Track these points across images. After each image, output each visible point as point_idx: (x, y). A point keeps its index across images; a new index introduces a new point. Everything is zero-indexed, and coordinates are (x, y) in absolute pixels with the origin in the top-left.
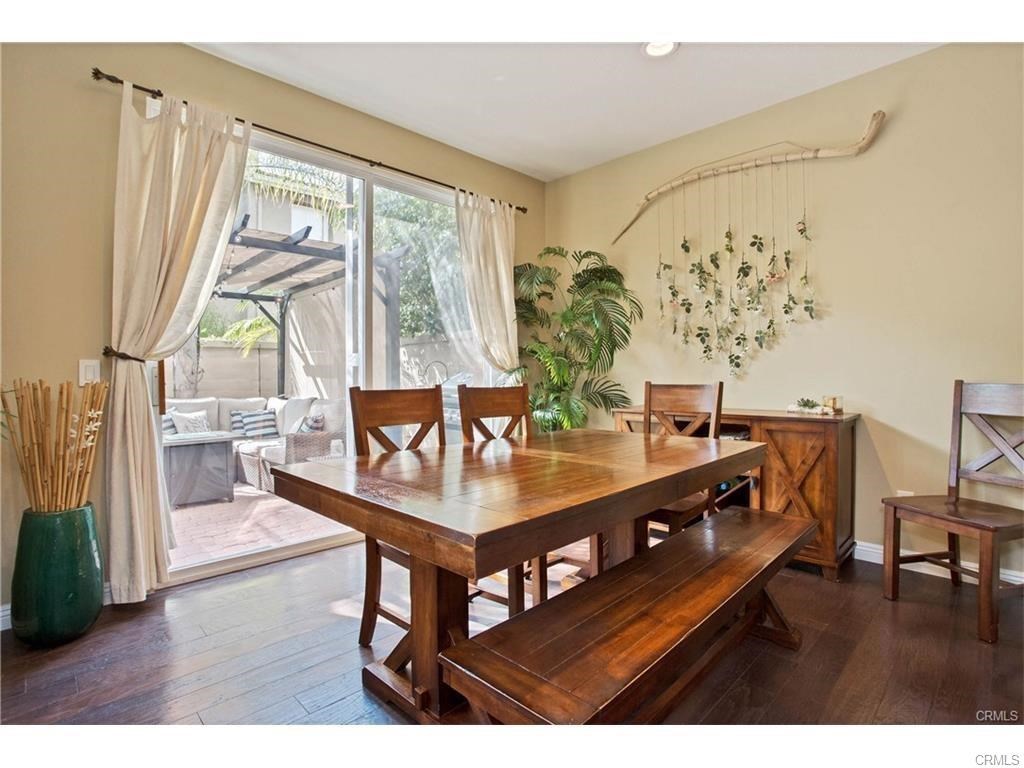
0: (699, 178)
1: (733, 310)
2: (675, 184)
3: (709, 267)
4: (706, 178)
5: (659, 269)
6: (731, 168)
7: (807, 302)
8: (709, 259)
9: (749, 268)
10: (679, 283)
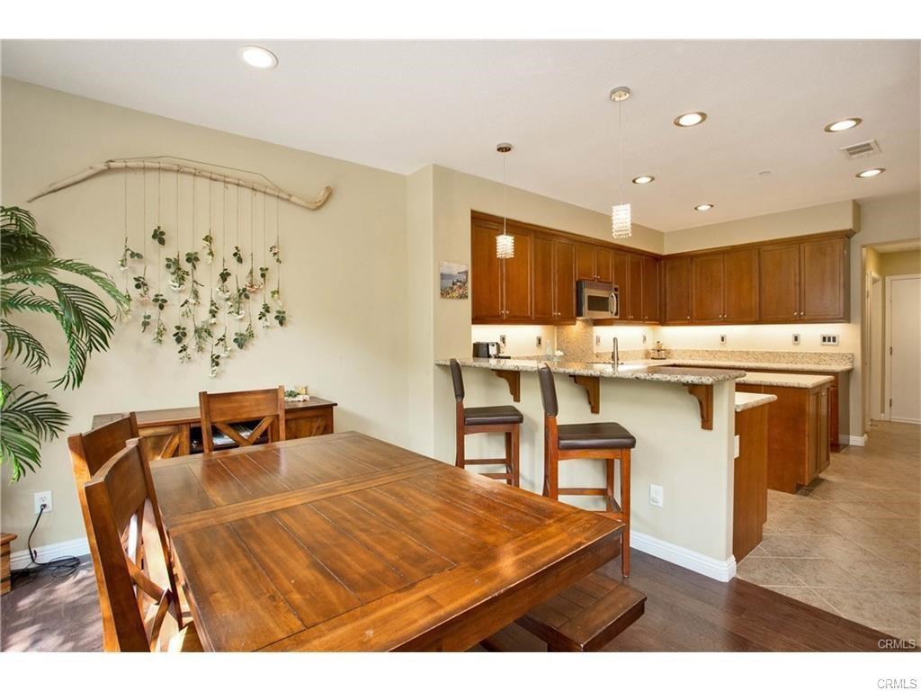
0: (178, 171)
1: (211, 311)
2: (148, 164)
3: (187, 267)
4: (183, 172)
5: (125, 255)
6: (214, 176)
7: (279, 312)
8: (185, 258)
9: (229, 274)
10: (150, 277)
